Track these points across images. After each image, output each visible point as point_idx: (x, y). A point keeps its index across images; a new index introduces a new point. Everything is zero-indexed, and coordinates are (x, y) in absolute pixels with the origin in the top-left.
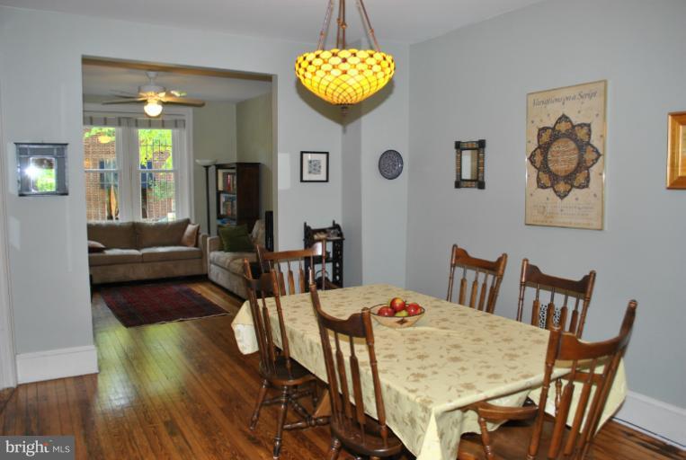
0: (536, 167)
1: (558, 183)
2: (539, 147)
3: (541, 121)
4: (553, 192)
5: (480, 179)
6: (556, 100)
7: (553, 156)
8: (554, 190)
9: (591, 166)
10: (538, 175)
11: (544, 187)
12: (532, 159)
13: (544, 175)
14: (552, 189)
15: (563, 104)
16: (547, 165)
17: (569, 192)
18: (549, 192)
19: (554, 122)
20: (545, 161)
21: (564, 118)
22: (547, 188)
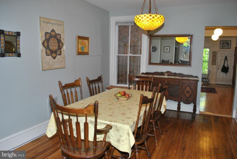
0: (45, 48)
1: (53, 54)
2: (46, 40)
3: (46, 29)
4: (51, 57)
5: (18, 52)
6: (51, 23)
7: (51, 44)
8: (52, 56)
9: (61, 48)
10: (46, 50)
11: (48, 55)
12: (43, 44)
13: (48, 51)
14: (51, 56)
15: (53, 25)
16: (49, 47)
17: (56, 57)
18: (50, 57)
19: (50, 31)
20: (48, 46)
21: (53, 30)
22: (49, 55)
